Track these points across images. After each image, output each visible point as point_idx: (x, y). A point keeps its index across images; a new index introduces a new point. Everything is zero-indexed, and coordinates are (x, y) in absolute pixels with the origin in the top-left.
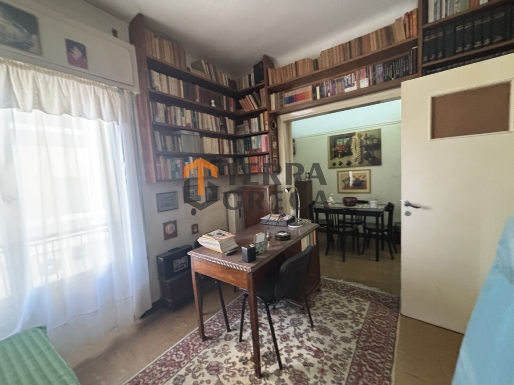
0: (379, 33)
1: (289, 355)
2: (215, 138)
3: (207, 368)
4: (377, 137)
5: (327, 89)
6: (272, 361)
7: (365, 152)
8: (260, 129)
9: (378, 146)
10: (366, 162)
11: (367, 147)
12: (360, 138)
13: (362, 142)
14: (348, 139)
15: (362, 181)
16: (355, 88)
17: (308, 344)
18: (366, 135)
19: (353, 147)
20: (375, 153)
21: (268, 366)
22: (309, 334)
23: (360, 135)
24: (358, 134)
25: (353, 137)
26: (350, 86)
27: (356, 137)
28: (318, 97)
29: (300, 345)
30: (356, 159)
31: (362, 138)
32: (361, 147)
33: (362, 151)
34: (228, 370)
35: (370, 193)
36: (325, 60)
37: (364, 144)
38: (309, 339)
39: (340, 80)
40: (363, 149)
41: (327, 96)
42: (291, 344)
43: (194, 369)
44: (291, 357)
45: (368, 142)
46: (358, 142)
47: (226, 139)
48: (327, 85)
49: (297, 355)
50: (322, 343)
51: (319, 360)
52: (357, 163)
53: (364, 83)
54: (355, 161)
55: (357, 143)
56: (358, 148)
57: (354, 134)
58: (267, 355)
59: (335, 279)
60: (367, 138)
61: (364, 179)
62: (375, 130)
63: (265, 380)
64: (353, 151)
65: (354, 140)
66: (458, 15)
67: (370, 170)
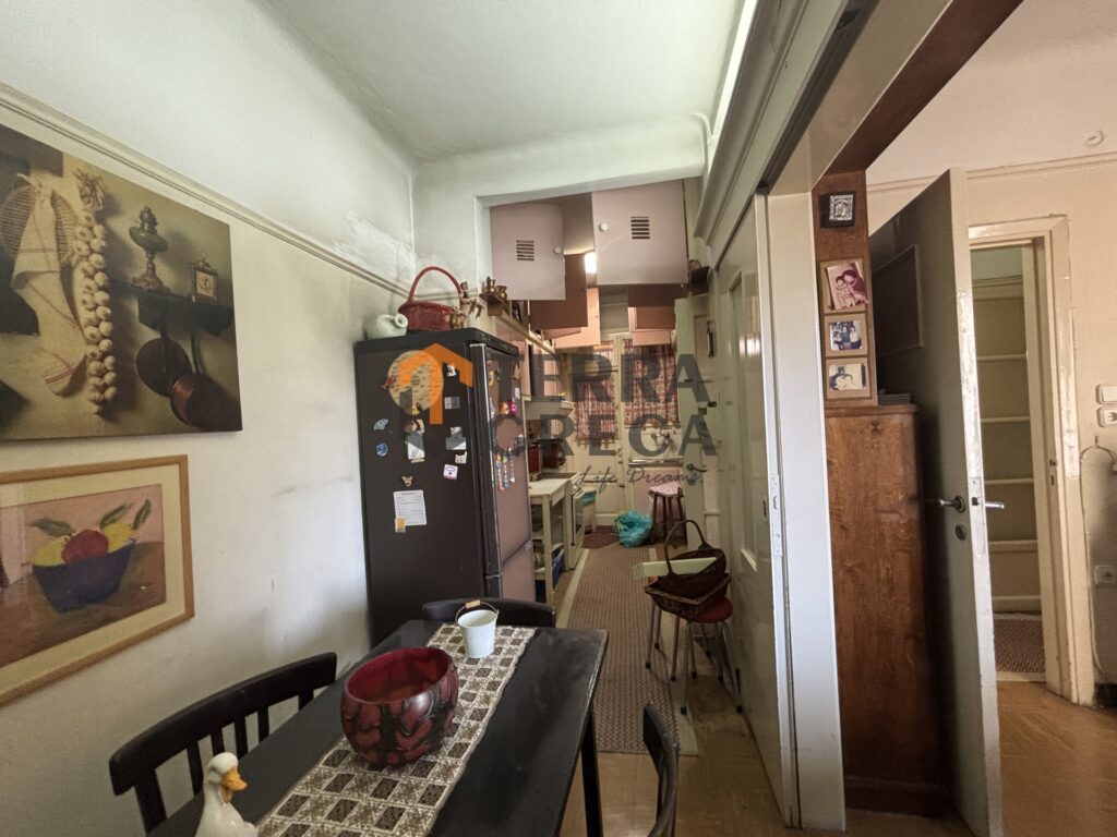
7: (149, 335)
9: (217, 319)
10: (153, 402)
11: (159, 306)
12: (101, 217)
13: (114, 257)
15: (129, 554)
20: (211, 359)
23: (103, 198)
24: (91, 184)
25: (43, 184)
31: (123, 225)
32: (116, 288)
33: (118, 317)
40: (133, 306)
45: (166, 275)
46: (86, 242)
54: (72, 390)
56: (89, 290)
60: (155, 247)
64: (43, 296)
65: (42, 214)
67: (181, 462)
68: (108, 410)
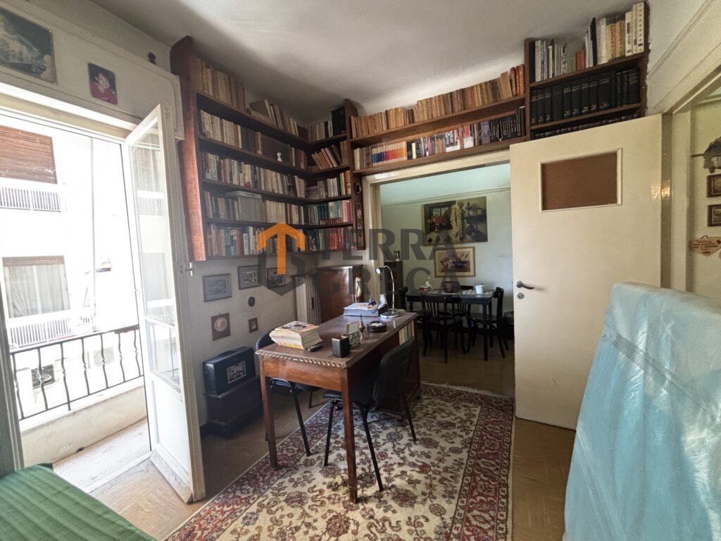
0: (483, 87)
1: (389, 474)
2: (281, 202)
3: (286, 501)
4: (482, 207)
5: (425, 146)
6: (370, 483)
7: (468, 225)
8: (340, 192)
9: (483, 218)
10: (468, 237)
11: (470, 219)
12: (461, 208)
13: (463, 213)
14: (447, 208)
15: (464, 262)
16: (457, 148)
17: (411, 459)
18: (469, 204)
19: (452, 219)
20: (480, 227)
21: (365, 489)
22: (411, 448)
23: (461, 204)
24: (459, 203)
25: (454, 206)
26: (452, 145)
27: (456, 206)
28: (414, 156)
29: (401, 461)
30: (457, 234)
31: (464, 208)
32: (463, 219)
33: (463, 224)
34: (313, 499)
35: (475, 276)
36: (423, 111)
37: (466, 214)
38: (412, 454)
39: (441, 137)
40: (465, 221)
41: (425, 155)
42: (390, 462)
43: (268, 504)
44: (392, 476)
45: (471, 213)
46: (459, 212)
47: (295, 204)
48: (424, 142)
49: (399, 473)
50: (428, 457)
51: (426, 475)
52: (458, 238)
53: (469, 143)
54: (456, 237)
55: (457, 214)
56: (459, 221)
57: (453, 203)
58: (362, 477)
59: (437, 383)
60: (469, 208)
61: (466, 260)
62: (479, 198)
63: (363, 504)
64: (453, 224)
65: (453, 211)
66: (564, 76)
67: (474, 248)
68: (461, 239)
